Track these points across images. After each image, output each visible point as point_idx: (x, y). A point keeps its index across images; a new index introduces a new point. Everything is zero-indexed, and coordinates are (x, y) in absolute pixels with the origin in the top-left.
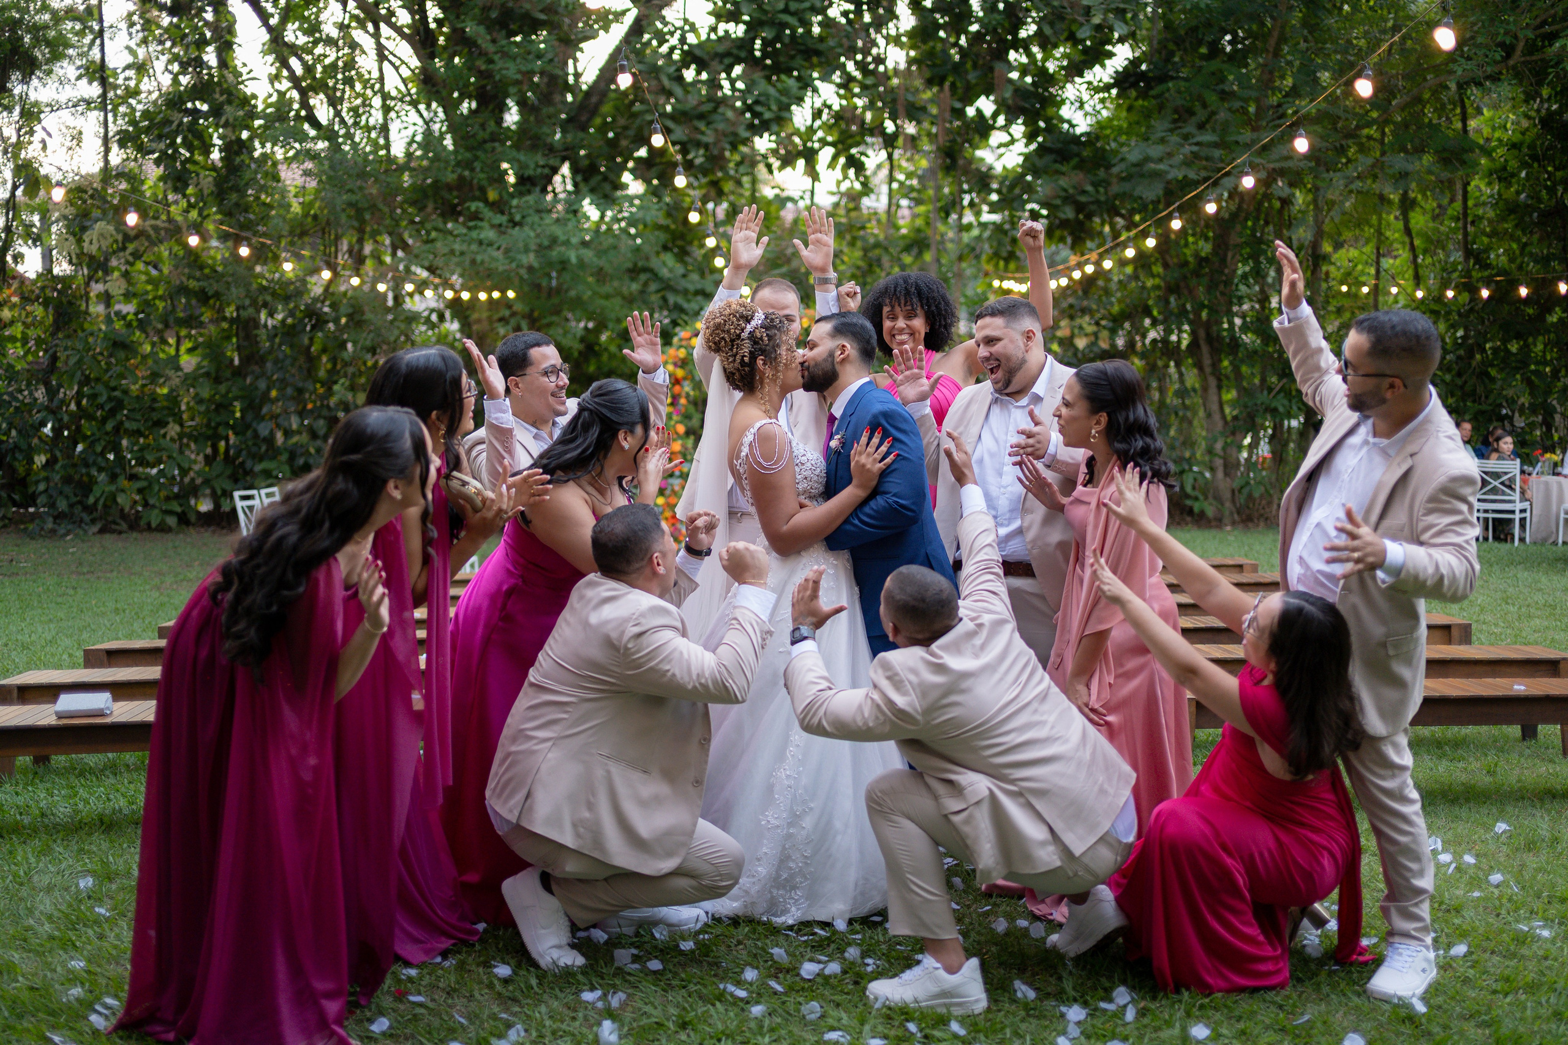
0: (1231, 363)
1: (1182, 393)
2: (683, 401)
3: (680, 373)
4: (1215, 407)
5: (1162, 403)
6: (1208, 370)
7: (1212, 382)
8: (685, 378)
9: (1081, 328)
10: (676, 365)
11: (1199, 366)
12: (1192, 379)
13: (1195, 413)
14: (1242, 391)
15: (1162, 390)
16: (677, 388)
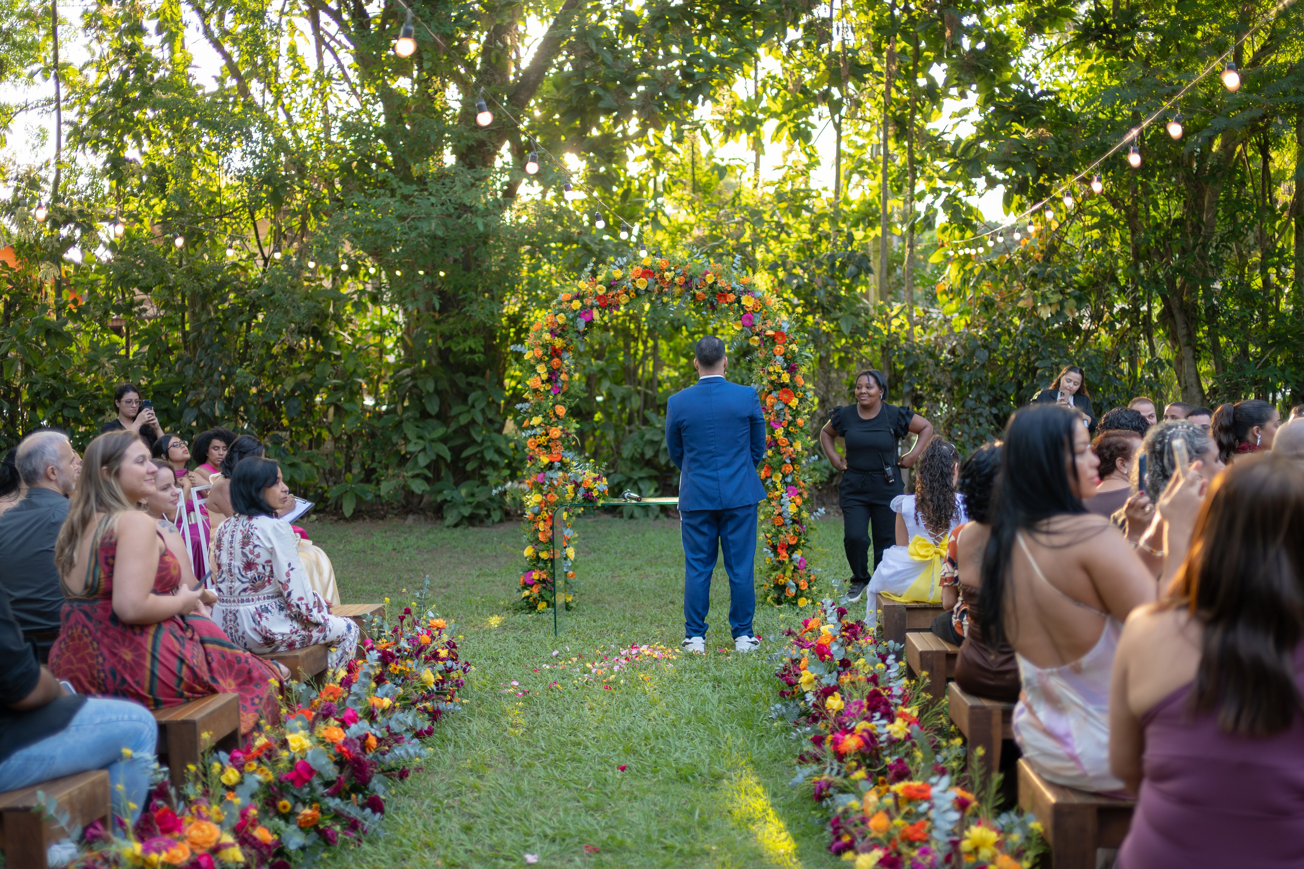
0: (1209, 334)
1: (1156, 365)
2: (563, 377)
3: (559, 343)
4: (1192, 380)
5: (1132, 376)
6: (1183, 340)
7: (1188, 353)
8: (565, 349)
9: (1043, 295)
10: (552, 333)
11: (1172, 336)
12: (1164, 351)
13: (1170, 388)
14: (1221, 365)
15: (1133, 364)
16: (556, 360)
